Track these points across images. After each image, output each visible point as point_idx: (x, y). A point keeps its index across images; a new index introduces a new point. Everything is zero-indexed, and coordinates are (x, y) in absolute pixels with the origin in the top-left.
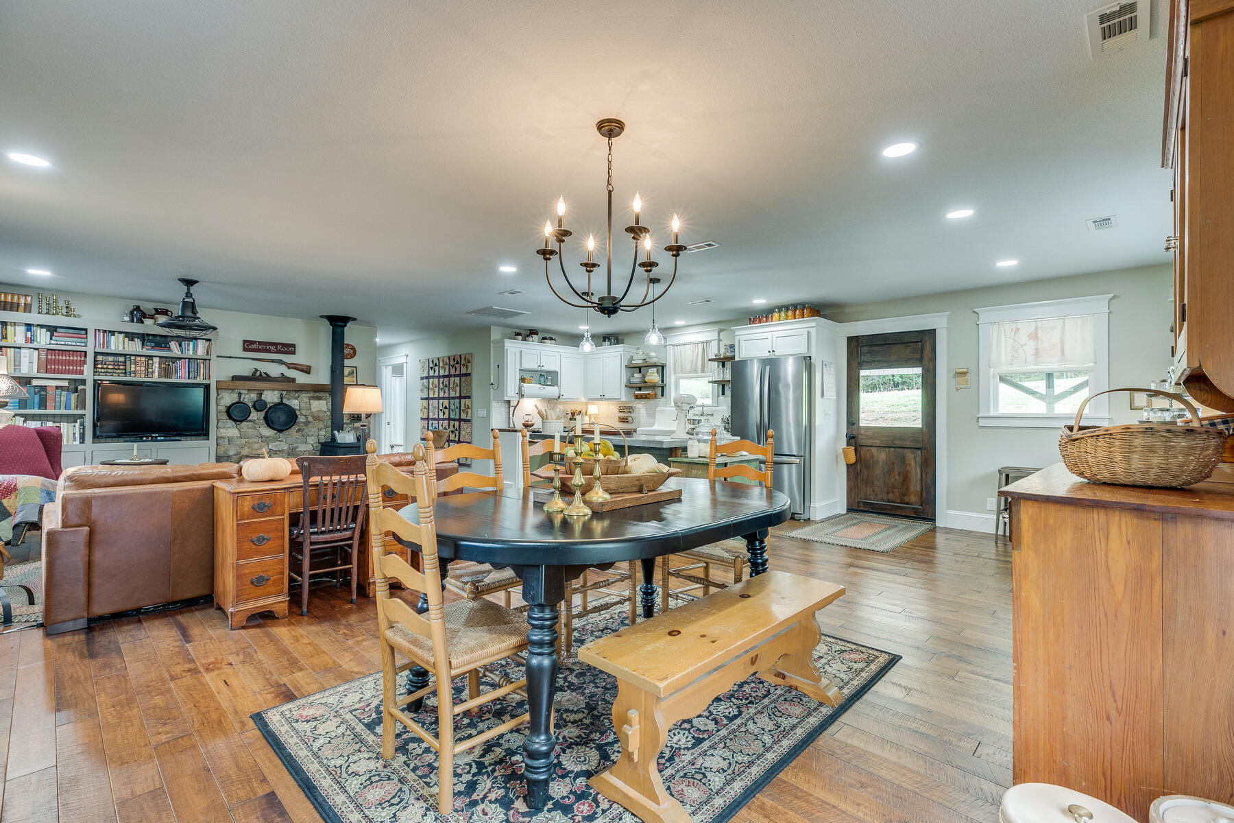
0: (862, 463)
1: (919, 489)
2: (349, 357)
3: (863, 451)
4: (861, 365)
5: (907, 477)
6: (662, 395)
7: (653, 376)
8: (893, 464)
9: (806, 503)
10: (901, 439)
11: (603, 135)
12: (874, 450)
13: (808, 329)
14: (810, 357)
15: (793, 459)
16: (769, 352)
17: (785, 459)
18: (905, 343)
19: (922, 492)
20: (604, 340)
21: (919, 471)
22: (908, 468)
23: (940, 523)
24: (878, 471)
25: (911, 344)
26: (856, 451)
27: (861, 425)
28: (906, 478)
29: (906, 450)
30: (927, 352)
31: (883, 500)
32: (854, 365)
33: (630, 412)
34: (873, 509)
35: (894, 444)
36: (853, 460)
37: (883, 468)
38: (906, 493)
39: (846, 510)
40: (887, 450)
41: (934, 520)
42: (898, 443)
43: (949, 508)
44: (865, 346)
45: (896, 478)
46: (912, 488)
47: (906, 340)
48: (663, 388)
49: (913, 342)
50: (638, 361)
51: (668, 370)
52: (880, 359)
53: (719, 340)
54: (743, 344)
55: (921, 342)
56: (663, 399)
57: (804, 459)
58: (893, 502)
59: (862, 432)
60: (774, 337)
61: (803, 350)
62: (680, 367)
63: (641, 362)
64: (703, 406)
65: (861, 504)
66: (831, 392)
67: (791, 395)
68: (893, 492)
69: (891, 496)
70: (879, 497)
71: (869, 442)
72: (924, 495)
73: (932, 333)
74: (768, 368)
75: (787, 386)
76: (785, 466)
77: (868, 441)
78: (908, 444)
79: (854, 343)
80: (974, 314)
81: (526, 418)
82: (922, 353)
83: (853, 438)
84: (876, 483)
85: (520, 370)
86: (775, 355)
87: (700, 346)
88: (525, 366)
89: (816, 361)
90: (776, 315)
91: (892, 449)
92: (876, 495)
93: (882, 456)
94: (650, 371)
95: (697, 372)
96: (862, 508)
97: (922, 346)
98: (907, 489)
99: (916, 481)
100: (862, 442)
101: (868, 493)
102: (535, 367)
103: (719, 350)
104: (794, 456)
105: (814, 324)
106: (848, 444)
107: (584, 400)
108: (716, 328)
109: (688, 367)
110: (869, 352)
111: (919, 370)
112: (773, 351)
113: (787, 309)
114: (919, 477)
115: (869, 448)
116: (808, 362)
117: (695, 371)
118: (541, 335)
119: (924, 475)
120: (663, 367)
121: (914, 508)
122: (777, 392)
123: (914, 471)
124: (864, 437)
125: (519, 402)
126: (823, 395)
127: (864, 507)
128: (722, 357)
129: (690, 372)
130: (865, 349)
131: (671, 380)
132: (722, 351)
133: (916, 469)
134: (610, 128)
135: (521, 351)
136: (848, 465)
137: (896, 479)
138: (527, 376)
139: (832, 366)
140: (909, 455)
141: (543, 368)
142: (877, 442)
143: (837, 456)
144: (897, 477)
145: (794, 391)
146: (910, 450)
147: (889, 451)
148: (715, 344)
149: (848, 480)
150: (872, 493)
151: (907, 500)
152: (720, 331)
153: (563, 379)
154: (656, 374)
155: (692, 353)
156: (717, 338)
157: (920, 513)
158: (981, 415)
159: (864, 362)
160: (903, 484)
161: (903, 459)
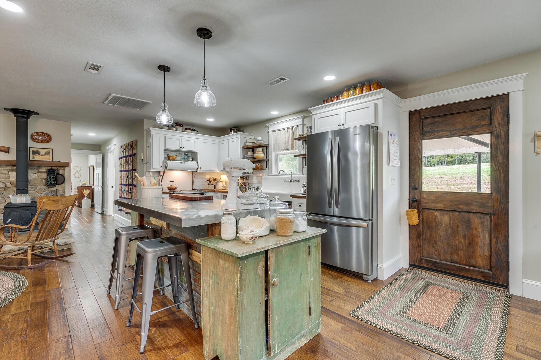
0: (425, 224)
1: (487, 253)
2: (45, 141)
3: (425, 214)
4: (423, 136)
5: (473, 240)
6: (266, 167)
7: (260, 154)
8: (458, 226)
9: (373, 262)
10: (467, 204)
12: (437, 214)
13: (375, 101)
14: (377, 127)
15: (361, 223)
16: (339, 125)
17: (353, 222)
18: (470, 111)
19: (491, 256)
20: (231, 131)
21: (487, 236)
22: (474, 232)
23: (514, 290)
24: (441, 233)
25: (478, 112)
26: (419, 213)
27: (423, 190)
28: (472, 242)
29: (471, 215)
30: (498, 117)
31: (447, 260)
32: (417, 136)
33: (247, 179)
34: (436, 267)
35: (459, 208)
36: (416, 221)
37: (446, 230)
38: (472, 255)
39: (409, 265)
40: (451, 213)
41: (507, 287)
42: (463, 207)
43: (525, 277)
44: (428, 118)
45: (460, 240)
46: (479, 252)
47: (472, 107)
48: (267, 162)
49: (480, 110)
50: (250, 144)
51: (269, 149)
52: (444, 128)
53: (304, 125)
54: (318, 121)
55: (490, 108)
56: (267, 170)
57: (372, 224)
58: (457, 263)
59: (425, 196)
60: (344, 113)
61: (369, 120)
62: (277, 147)
63: (251, 144)
64: (292, 175)
65: (424, 262)
66: (395, 161)
67: (359, 163)
68: (457, 254)
69: (455, 257)
70: (442, 257)
71: (432, 206)
72: (494, 260)
73: (506, 96)
74: (337, 139)
75: (356, 153)
76: (354, 229)
77: (430, 204)
78: (475, 209)
79: (416, 116)
81: (171, 184)
82: (491, 119)
83: (416, 201)
84: (439, 243)
85: (165, 150)
86: (344, 127)
87: (291, 130)
88: (168, 147)
89: (383, 131)
90: (346, 94)
91: (457, 213)
92: (439, 255)
93: (446, 219)
94: (257, 150)
95: (289, 150)
96: (425, 265)
97: (491, 113)
98: (474, 252)
99: (484, 245)
100: (424, 205)
101: (431, 252)
102: (177, 148)
103: (303, 131)
104: (362, 219)
105: (381, 96)
106: (411, 207)
107: (218, 172)
108: (301, 116)
109: (283, 146)
110: (431, 124)
111: (487, 138)
112: (343, 125)
113: (355, 88)
114: (487, 241)
115: (431, 211)
116: (375, 131)
117: (287, 149)
118: (185, 127)
119: (494, 240)
120: (267, 148)
121: (482, 272)
122: (347, 160)
123: (481, 234)
124: (427, 201)
125: (164, 172)
126: (389, 163)
127: (427, 264)
128: (305, 136)
129: (284, 150)
130: (428, 121)
131: (272, 156)
132: (305, 131)
133: (483, 233)
135: (165, 137)
136: (411, 226)
137: (460, 242)
138: (172, 155)
139: (396, 137)
140: (476, 220)
141: (184, 149)
142: (440, 206)
143: (400, 217)
144: (462, 240)
145: (362, 159)
146: (476, 215)
147: (453, 215)
148: (300, 128)
149: (411, 238)
150: (435, 252)
151: (473, 263)
152: (304, 118)
153: (201, 157)
154: (261, 153)
155: (285, 136)
156: (302, 123)
157: (490, 277)
159: (427, 132)
160: (468, 247)
161: (469, 224)
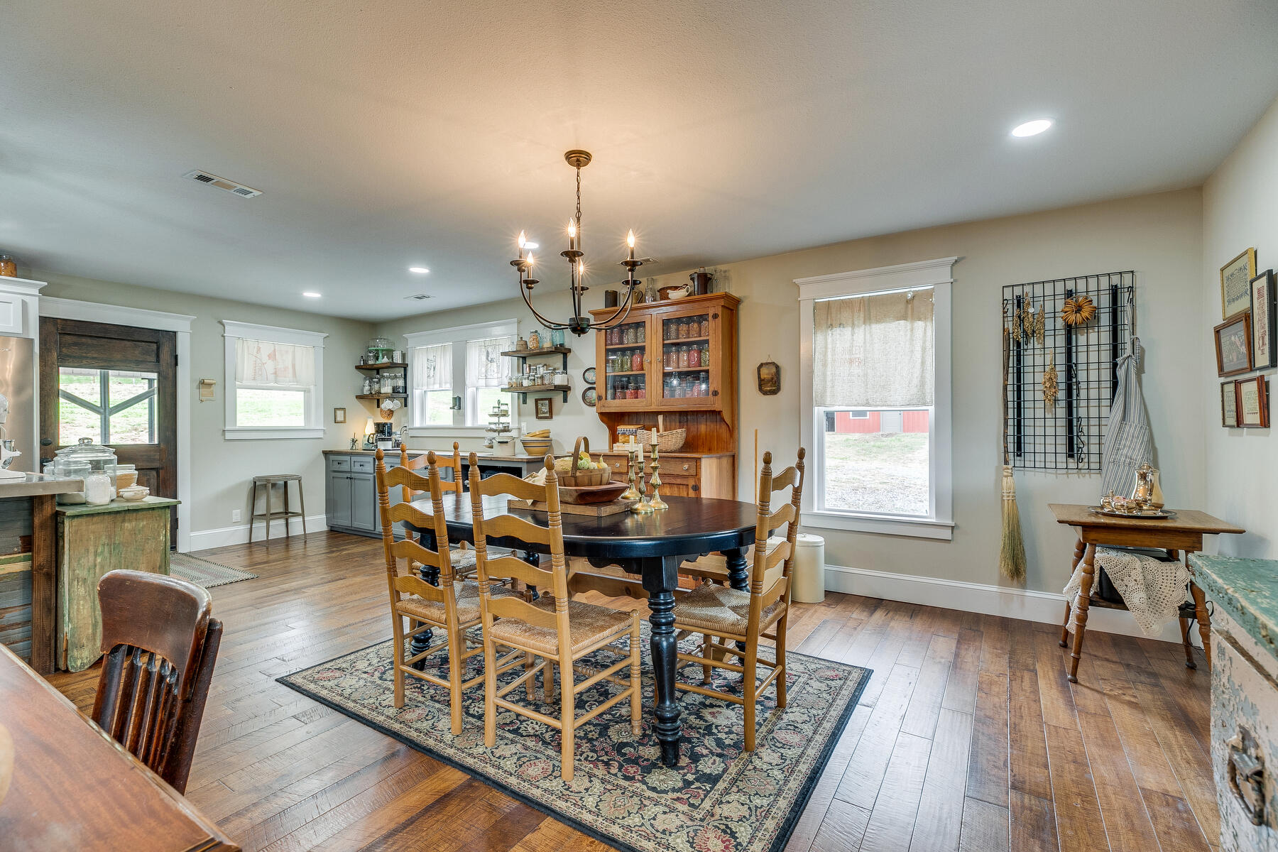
11: (570, 163)
13: (22, 297)
18: (133, 341)
25: (144, 343)
30: (166, 356)
32: (50, 359)
43: (193, 530)
44: (69, 334)
47: (137, 337)
49: (146, 341)
52: (95, 355)
55: (157, 343)
61: (10, 326)
73: (171, 335)
78: (140, 464)
79: (51, 323)
80: (219, 325)
82: (158, 354)
97: (160, 349)
105: (34, 292)
110: (76, 344)
111: (154, 376)
130: (69, 339)
134: (578, 158)
158: (227, 428)
159: (68, 356)
